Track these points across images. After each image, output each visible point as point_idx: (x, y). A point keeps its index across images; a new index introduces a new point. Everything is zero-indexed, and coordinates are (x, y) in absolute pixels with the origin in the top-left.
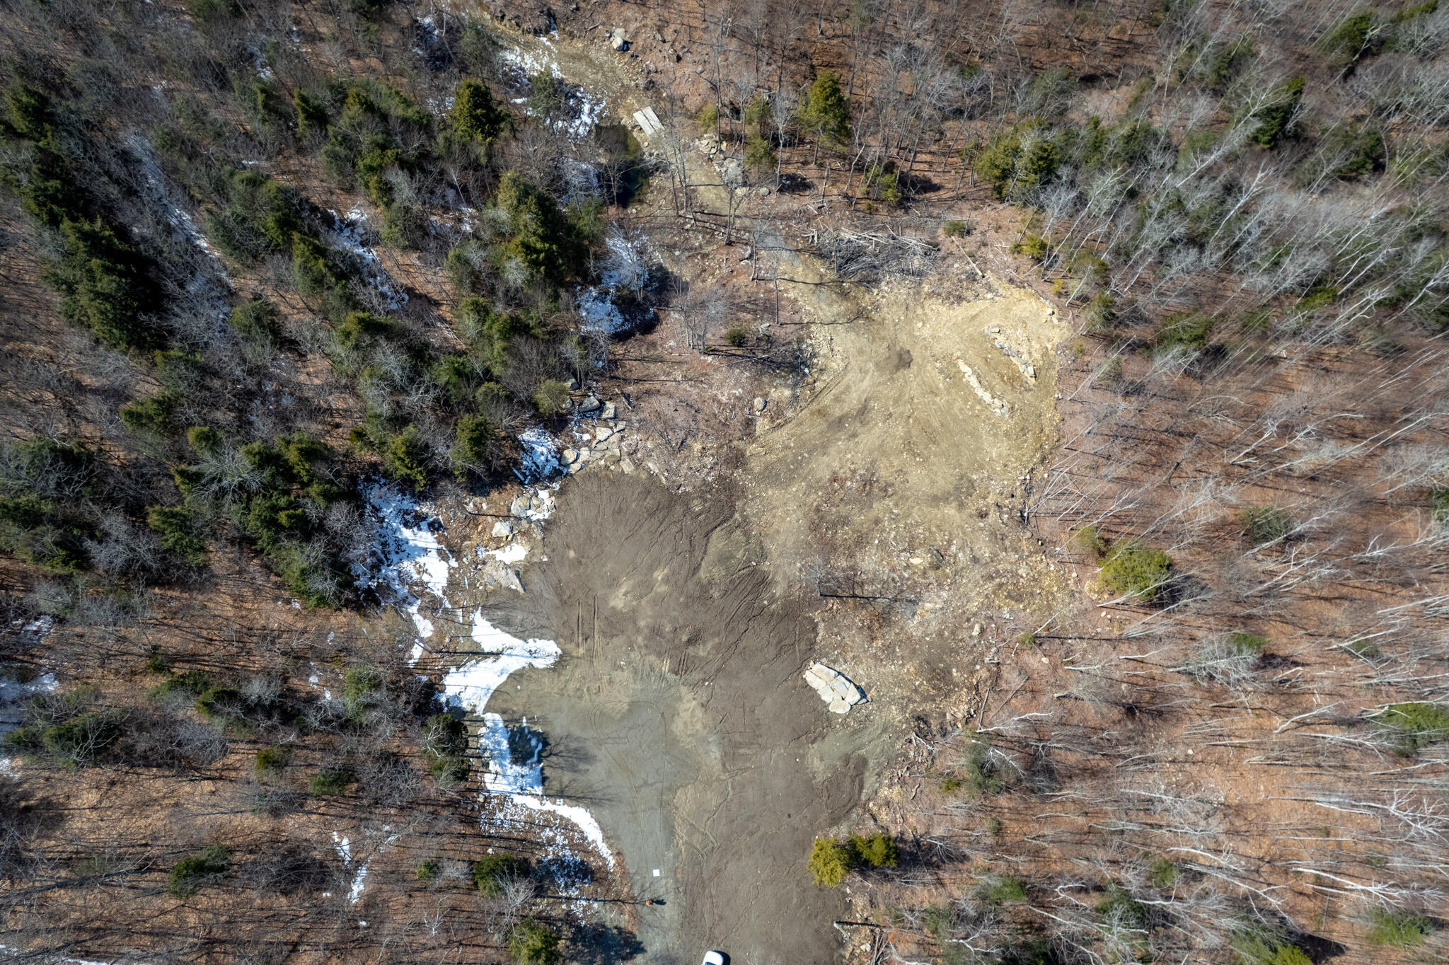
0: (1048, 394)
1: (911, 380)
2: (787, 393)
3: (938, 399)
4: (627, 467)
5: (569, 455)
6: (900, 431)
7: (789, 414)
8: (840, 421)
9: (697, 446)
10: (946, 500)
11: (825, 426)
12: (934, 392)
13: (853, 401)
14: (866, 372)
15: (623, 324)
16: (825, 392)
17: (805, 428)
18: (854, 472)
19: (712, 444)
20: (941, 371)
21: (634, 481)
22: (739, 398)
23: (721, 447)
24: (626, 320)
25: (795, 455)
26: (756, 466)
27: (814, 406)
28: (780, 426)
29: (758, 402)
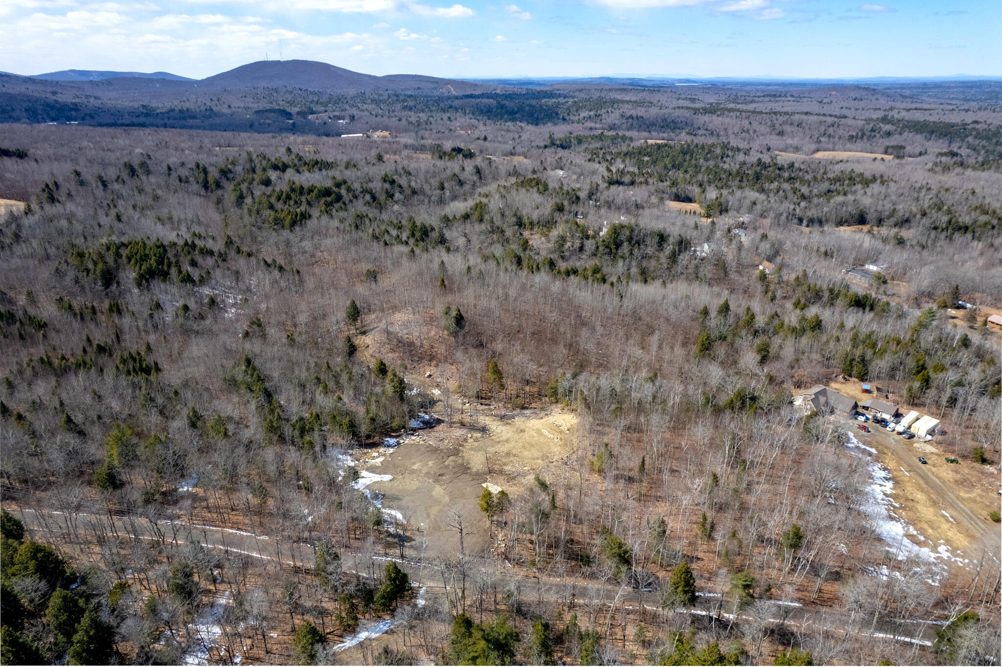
0: (573, 435)
1: (526, 435)
2: (480, 435)
3: (534, 438)
4: (422, 443)
5: (401, 441)
6: (521, 444)
7: (481, 439)
8: (499, 442)
9: (447, 441)
10: (538, 459)
11: (493, 442)
13: (504, 438)
14: (509, 433)
15: (425, 426)
16: (494, 436)
17: (486, 442)
18: (503, 451)
19: (452, 442)
20: (535, 432)
21: (424, 445)
22: (463, 434)
23: (456, 442)
25: (482, 447)
26: (467, 447)
27: (489, 438)
28: (477, 441)
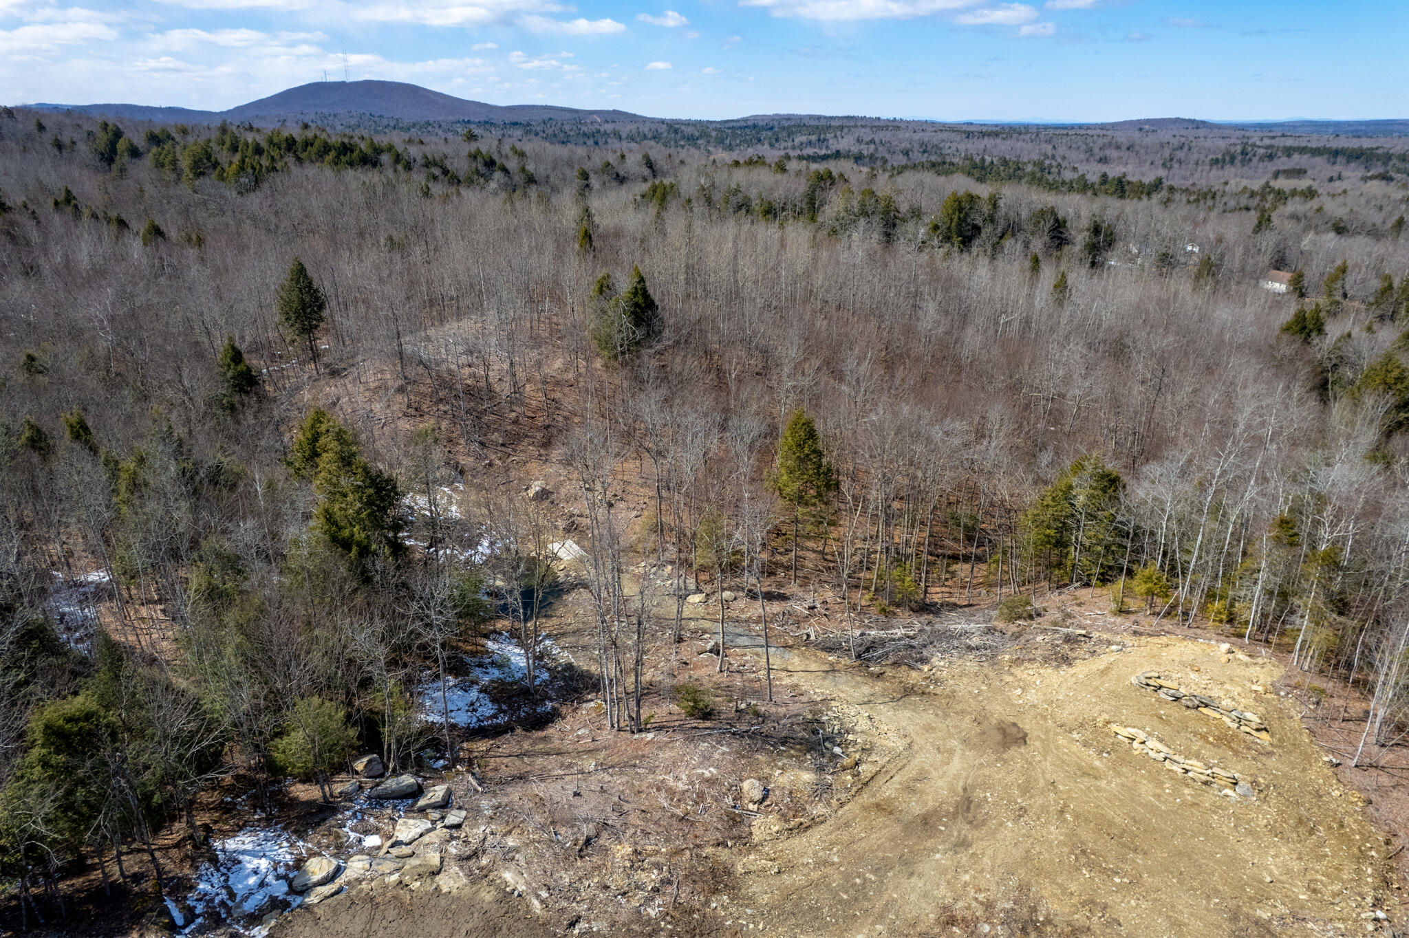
0: (1307, 758)
1: (1038, 759)
2: (807, 777)
3: (1103, 784)
4: (452, 881)
5: (318, 868)
6: (1055, 833)
7: (819, 809)
8: (927, 822)
9: (622, 850)
11: (897, 829)
12: (1089, 773)
13: (939, 792)
14: (951, 752)
15: (495, 716)
16: (881, 779)
17: (857, 830)
18: (989, 905)
19: (656, 846)
20: (1086, 744)
21: (454, 907)
22: (711, 782)
23: (678, 852)
24: (501, 711)
25: (847, 877)
26: (762, 892)
27: (866, 798)
28: (802, 829)
29: (751, 788)
